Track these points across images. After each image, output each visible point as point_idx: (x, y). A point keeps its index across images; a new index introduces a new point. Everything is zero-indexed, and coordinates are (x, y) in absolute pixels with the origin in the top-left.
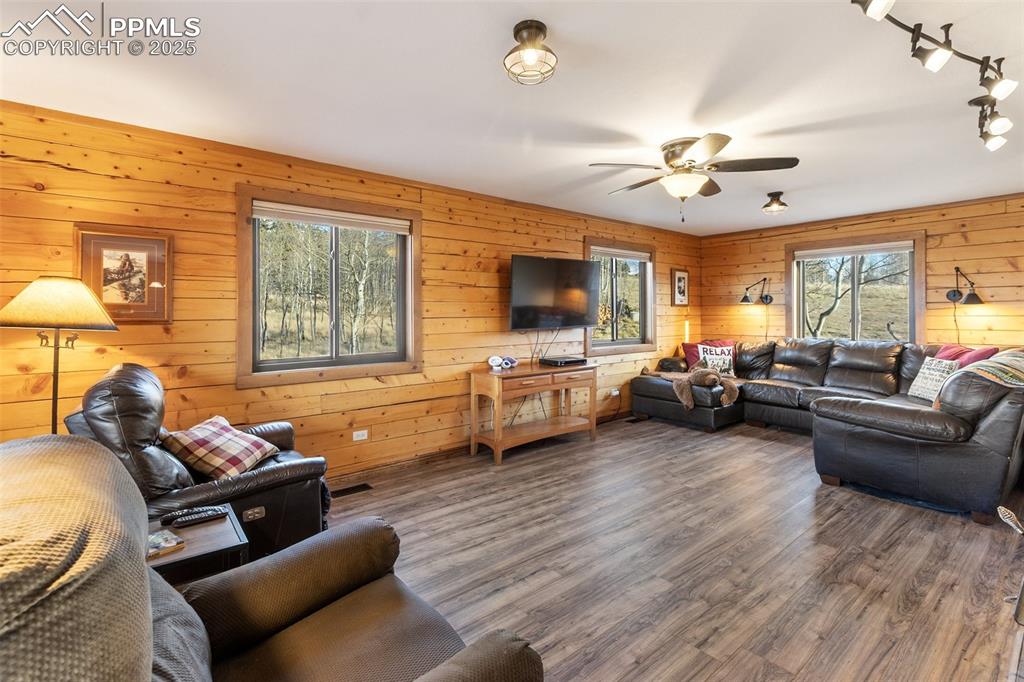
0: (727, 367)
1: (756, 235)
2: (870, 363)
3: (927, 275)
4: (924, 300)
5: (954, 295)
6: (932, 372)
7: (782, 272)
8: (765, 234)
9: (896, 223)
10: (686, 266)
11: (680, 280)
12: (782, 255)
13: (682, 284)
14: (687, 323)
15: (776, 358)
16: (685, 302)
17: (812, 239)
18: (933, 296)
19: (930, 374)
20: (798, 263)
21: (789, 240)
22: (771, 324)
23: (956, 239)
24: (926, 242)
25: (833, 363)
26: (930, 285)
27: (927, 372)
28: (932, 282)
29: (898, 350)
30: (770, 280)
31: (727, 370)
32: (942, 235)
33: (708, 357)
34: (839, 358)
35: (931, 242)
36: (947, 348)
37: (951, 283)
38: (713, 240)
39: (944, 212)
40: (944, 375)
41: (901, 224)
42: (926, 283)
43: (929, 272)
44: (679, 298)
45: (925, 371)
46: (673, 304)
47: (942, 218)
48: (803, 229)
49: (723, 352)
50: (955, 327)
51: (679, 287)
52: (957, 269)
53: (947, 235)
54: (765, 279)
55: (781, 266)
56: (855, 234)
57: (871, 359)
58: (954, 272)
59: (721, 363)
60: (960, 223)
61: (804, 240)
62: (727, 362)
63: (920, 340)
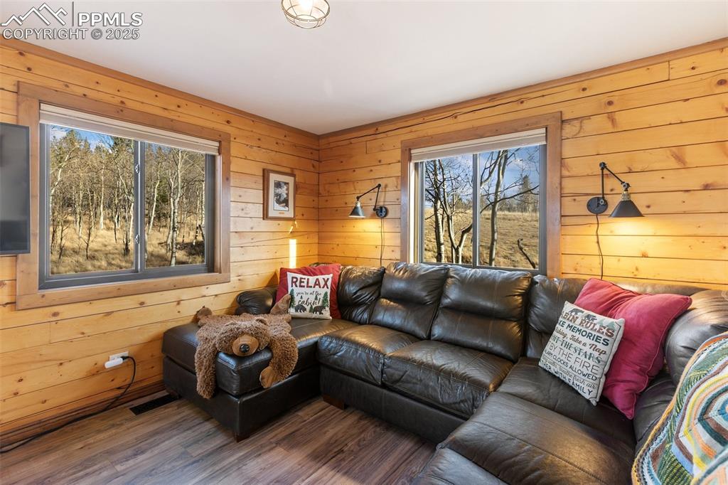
0: (320, 304)
1: (371, 131)
2: (489, 304)
3: (562, 177)
4: (559, 214)
5: (597, 206)
6: (577, 335)
7: (398, 177)
8: (381, 129)
9: (526, 105)
10: (292, 169)
11: (278, 185)
12: (397, 154)
13: (283, 191)
14: (293, 243)
15: (383, 291)
16: (291, 214)
17: (430, 132)
18: (571, 207)
19: (573, 338)
20: (416, 165)
21: (406, 135)
22: (386, 243)
23: (600, 122)
24: (562, 129)
25: (446, 301)
26: (566, 191)
27: (569, 333)
28: (570, 186)
29: (525, 284)
30: (386, 186)
31: (319, 309)
32: (581, 119)
33: (297, 290)
34: (453, 294)
35: (569, 130)
36: (594, 288)
37: (594, 187)
38: (331, 139)
39: (584, 85)
40: (600, 346)
41: (533, 107)
42: (561, 189)
43: (565, 173)
44: (275, 209)
45: (565, 330)
46: (266, 216)
47: (582, 94)
48: (420, 120)
49: (317, 283)
50: (597, 253)
51: (277, 195)
52: (603, 166)
53: (589, 117)
54: (379, 186)
55: (396, 170)
56: (477, 124)
57: (490, 298)
58: (598, 170)
59: (312, 298)
60: (605, 99)
61: (421, 134)
62: (321, 297)
63: (552, 269)
